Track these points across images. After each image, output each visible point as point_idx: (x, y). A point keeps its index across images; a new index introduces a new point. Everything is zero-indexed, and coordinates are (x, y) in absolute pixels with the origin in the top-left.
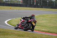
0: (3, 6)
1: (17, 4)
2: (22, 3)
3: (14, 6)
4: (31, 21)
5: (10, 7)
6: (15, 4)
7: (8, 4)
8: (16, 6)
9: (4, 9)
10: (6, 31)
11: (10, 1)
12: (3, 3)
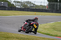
0: (28, 11)
1: (42, 9)
2: (47, 8)
3: (39, 12)
4: (33, 24)
5: (35, 12)
6: (40, 9)
7: (33, 9)
8: (41, 12)
9: (28, 15)
10: (30, 38)
11: (35, 7)
12: (28, 8)
